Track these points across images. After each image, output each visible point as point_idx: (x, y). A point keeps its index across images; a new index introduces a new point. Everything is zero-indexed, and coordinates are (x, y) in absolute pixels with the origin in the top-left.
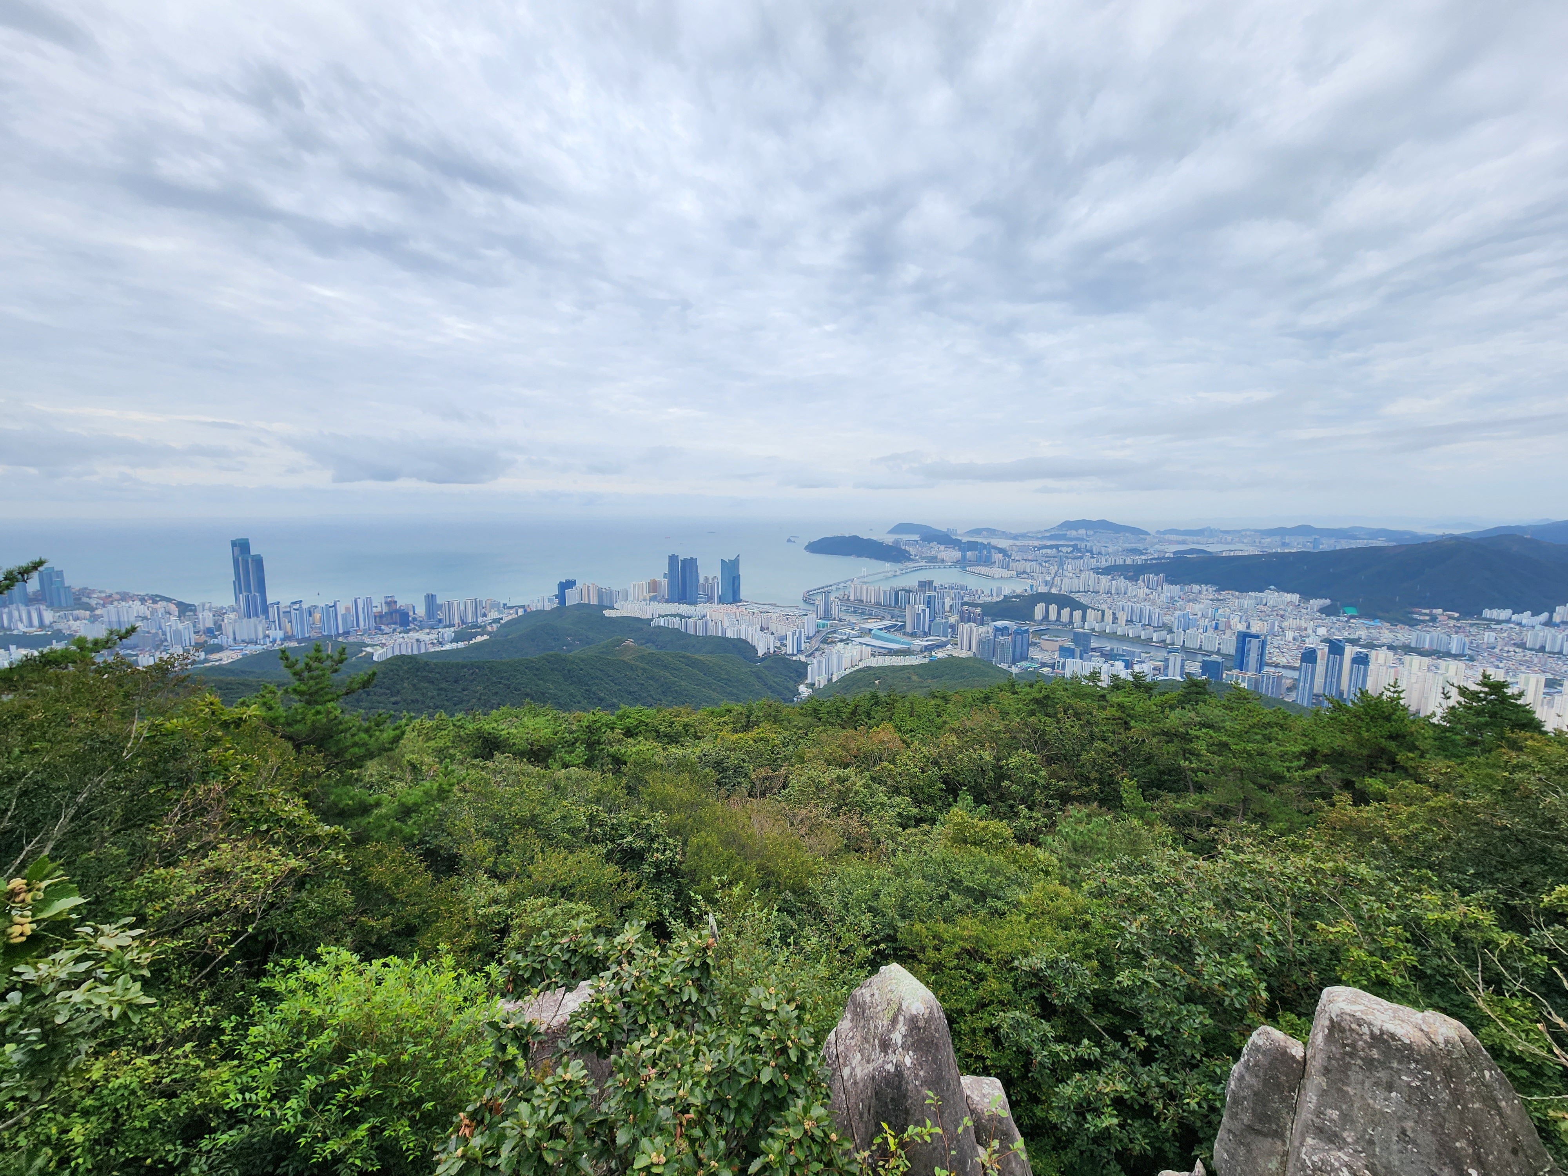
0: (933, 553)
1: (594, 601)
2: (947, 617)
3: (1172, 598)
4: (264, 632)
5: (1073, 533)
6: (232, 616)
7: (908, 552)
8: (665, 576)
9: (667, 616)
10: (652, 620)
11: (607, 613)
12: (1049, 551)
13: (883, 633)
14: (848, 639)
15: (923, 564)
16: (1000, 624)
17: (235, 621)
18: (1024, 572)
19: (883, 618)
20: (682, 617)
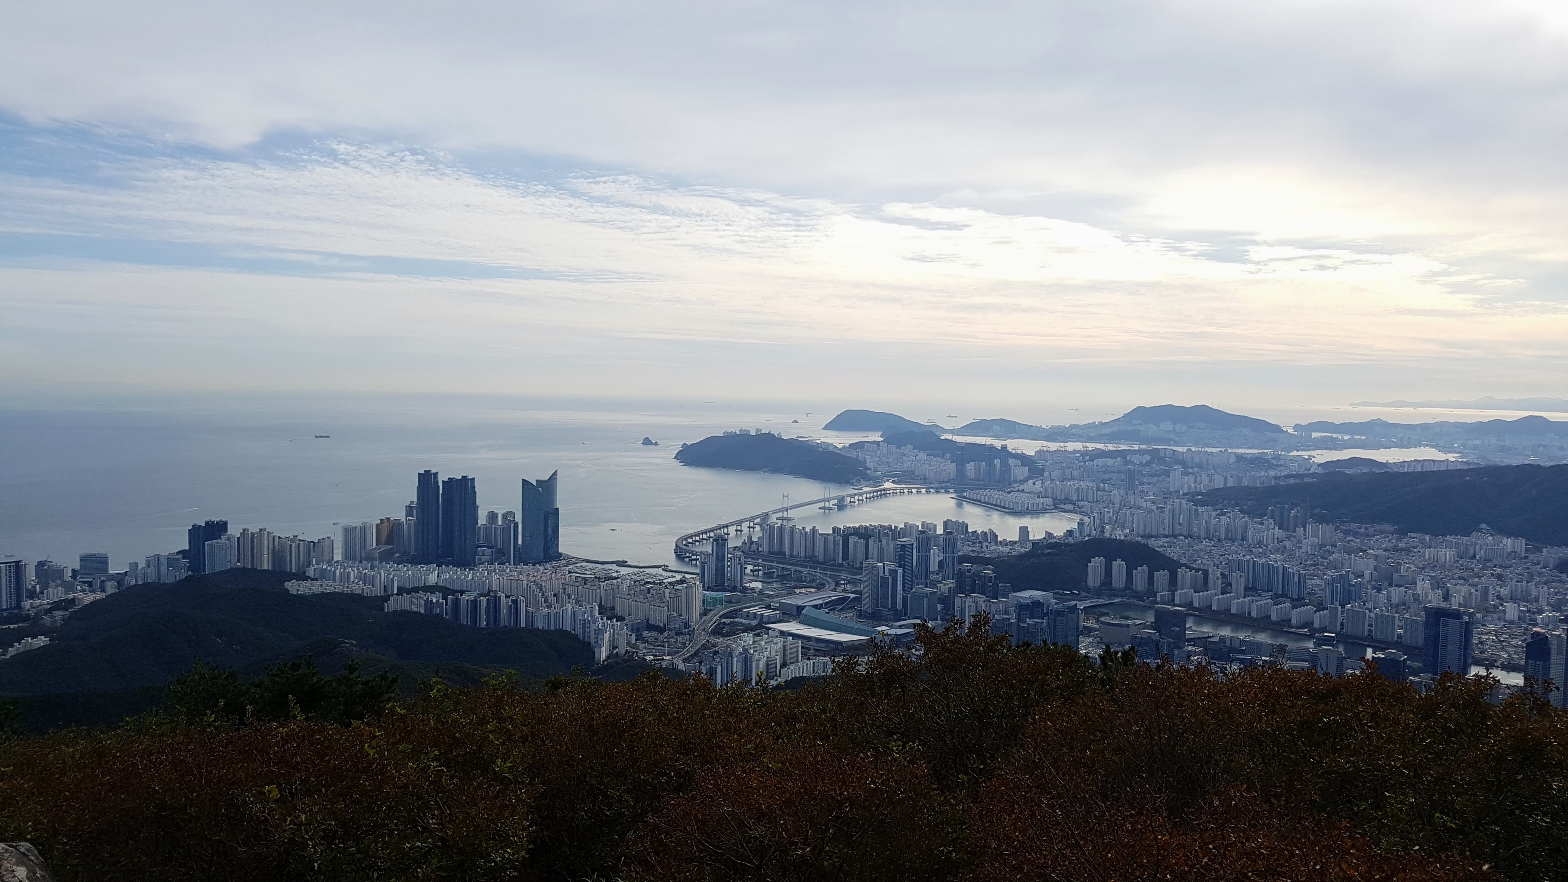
0: (907, 465)
1: (266, 564)
2: (934, 584)
3: (1322, 546)
5: (1151, 429)
7: (863, 463)
8: (409, 510)
9: (416, 590)
10: (386, 599)
11: (292, 587)
12: (1110, 461)
13: (822, 614)
14: (760, 626)
15: (888, 485)
16: (1028, 595)
18: (1067, 501)
19: (820, 587)
20: (445, 591)
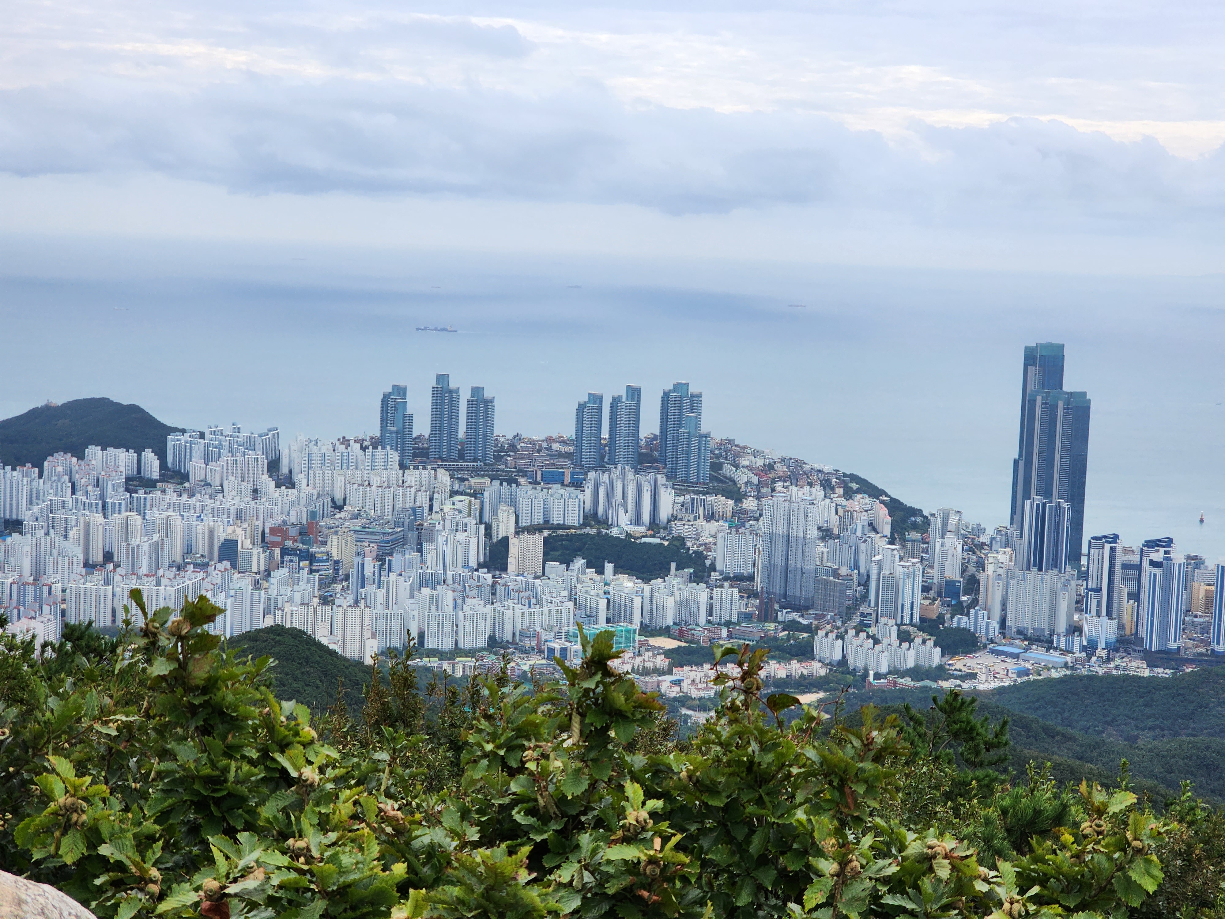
4: (1070, 616)
6: (1003, 556)
17: (1010, 575)
